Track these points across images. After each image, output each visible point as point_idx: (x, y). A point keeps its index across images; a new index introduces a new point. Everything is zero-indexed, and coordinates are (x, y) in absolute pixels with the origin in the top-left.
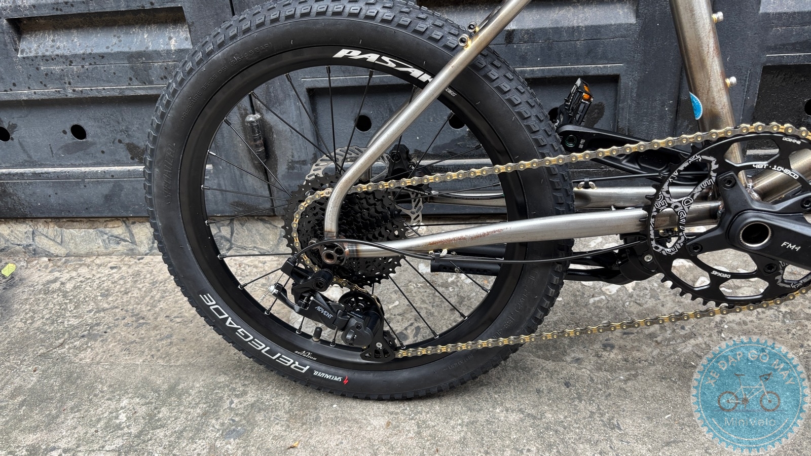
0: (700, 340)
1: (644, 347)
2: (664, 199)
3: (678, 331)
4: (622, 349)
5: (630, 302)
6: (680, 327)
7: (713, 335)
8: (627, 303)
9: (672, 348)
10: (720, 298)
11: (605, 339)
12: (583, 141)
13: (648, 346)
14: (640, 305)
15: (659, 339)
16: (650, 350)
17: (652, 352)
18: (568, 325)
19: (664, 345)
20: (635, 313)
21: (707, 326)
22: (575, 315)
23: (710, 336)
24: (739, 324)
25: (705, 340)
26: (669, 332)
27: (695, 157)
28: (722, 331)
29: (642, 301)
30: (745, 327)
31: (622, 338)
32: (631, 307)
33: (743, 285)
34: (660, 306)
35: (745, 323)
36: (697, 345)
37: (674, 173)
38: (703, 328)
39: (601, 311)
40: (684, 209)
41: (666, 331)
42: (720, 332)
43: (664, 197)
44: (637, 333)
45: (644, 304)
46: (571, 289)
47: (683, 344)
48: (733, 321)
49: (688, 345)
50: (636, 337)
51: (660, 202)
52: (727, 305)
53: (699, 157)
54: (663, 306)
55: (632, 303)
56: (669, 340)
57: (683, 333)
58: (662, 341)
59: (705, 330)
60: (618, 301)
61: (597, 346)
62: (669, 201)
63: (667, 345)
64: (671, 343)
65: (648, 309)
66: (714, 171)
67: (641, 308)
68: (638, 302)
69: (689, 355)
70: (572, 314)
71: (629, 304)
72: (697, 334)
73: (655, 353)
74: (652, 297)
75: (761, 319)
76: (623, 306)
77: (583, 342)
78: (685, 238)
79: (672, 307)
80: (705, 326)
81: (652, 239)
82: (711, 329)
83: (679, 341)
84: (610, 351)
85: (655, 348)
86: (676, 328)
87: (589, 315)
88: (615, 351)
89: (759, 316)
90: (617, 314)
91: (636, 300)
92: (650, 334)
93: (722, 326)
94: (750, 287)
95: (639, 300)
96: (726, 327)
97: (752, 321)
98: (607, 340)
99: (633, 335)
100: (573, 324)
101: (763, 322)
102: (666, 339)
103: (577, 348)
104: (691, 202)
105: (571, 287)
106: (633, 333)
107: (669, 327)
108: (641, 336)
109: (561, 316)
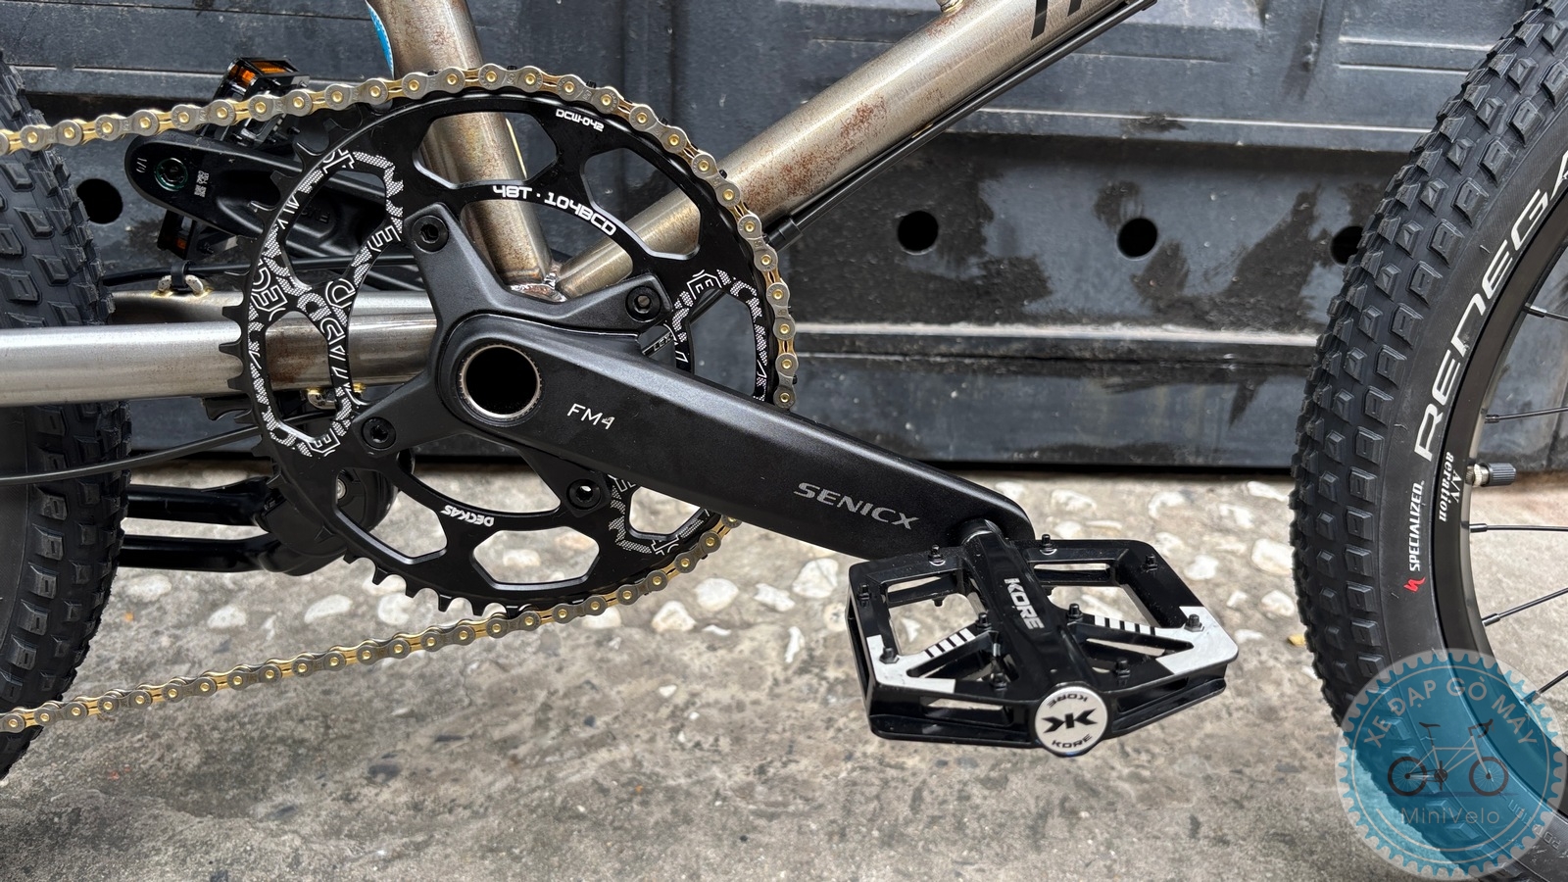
0: (624, 749)
1: (477, 772)
2: (274, 282)
3: (576, 729)
4: (417, 777)
5: (482, 662)
6: (582, 719)
7: (658, 738)
8: (474, 666)
9: (544, 773)
10: (478, 588)
11: (385, 752)
12: (202, 177)
13: (488, 767)
14: (504, 668)
15: (522, 751)
16: (490, 778)
17: (491, 784)
18: (301, 721)
19: (529, 767)
20: (484, 687)
21: (650, 716)
22: (333, 697)
23: (652, 740)
24: (727, 709)
25: (636, 750)
26: (553, 733)
27: (338, 156)
28: (683, 726)
29: (514, 659)
30: (737, 716)
31: (429, 750)
32: (481, 674)
33: (760, 620)
34: (551, 670)
35: (740, 706)
36: (613, 764)
37: (289, 203)
38: (639, 721)
39: (402, 685)
40: (333, 315)
41: (547, 729)
42: (676, 731)
43: (273, 275)
44: (472, 737)
45: (513, 666)
46: (347, 632)
47: (579, 761)
48: (717, 702)
49: (589, 765)
50: (466, 748)
51: (264, 290)
52: (502, 609)
53: (345, 155)
54: (560, 670)
55: (486, 666)
56: (545, 753)
57: (585, 733)
58: (525, 757)
59: (642, 726)
60: (454, 660)
61: (355, 773)
62: (288, 289)
63: (537, 766)
64: (548, 759)
65: (520, 677)
66: (396, 200)
67: (503, 676)
68: (502, 661)
69: (578, 788)
70: (326, 693)
71: (479, 667)
72: (618, 737)
73: (499, 786)
74: (542, 648)
75: (778, 696)
76: (462, 672)
77: (322, 764)
78: (354, 405)
79: (582, 671)
80: (644, 716)
81: (264, 408)
82: (657, 723)
83: (569, 754)
84: (384, 783)
85: (505, 772)
86: (572, 722)
87: (367, 695)
88: (396, 784)
89: (777, 690)
90: (438, 692)
91: (498, 656)
92: (505, 741)
93: (686, 715)
94: (772, 623)
95: (507, 657)
96: (694, 716)
97: (756, 702)
98: (385, 757)
99: (459, 743)
100: (316, 718)
101: (778, 703)
102: (541, 750)
103: (301, 779)
104: (351, 293)
105: (350, 627)
106: (459, 738)
107: (558, 722)
108: (480, 744)
109: (295, 700)
